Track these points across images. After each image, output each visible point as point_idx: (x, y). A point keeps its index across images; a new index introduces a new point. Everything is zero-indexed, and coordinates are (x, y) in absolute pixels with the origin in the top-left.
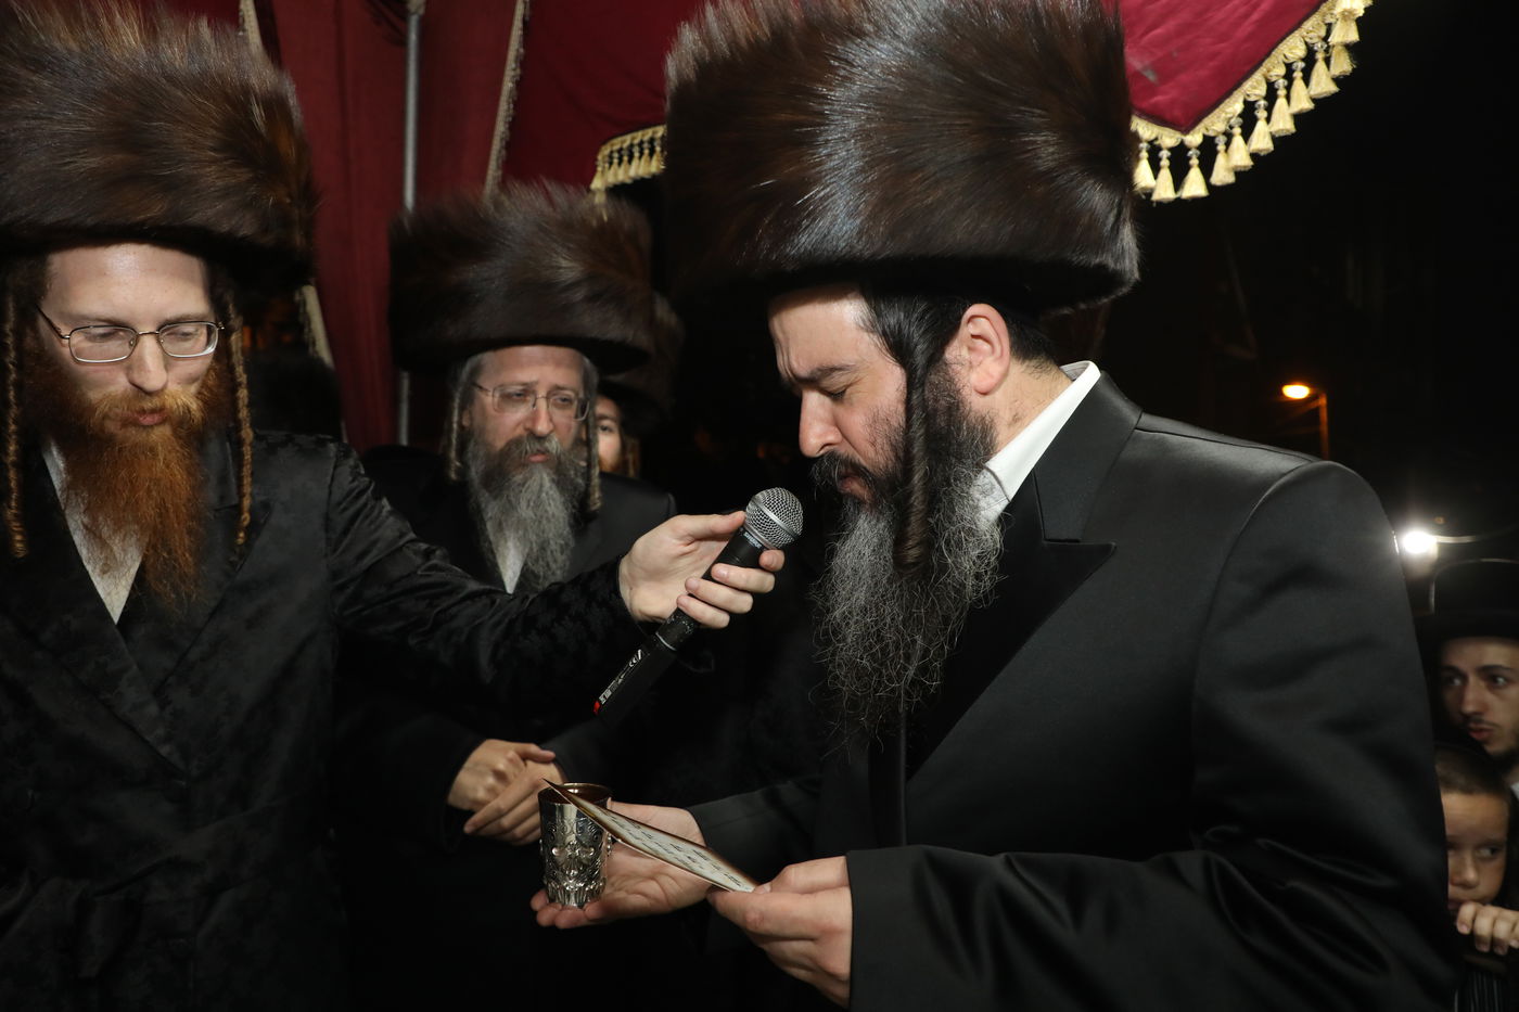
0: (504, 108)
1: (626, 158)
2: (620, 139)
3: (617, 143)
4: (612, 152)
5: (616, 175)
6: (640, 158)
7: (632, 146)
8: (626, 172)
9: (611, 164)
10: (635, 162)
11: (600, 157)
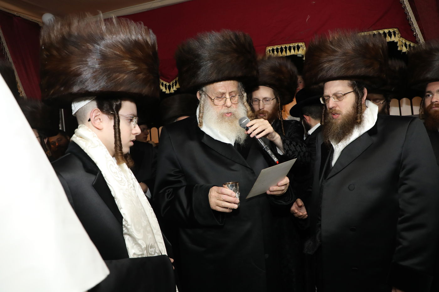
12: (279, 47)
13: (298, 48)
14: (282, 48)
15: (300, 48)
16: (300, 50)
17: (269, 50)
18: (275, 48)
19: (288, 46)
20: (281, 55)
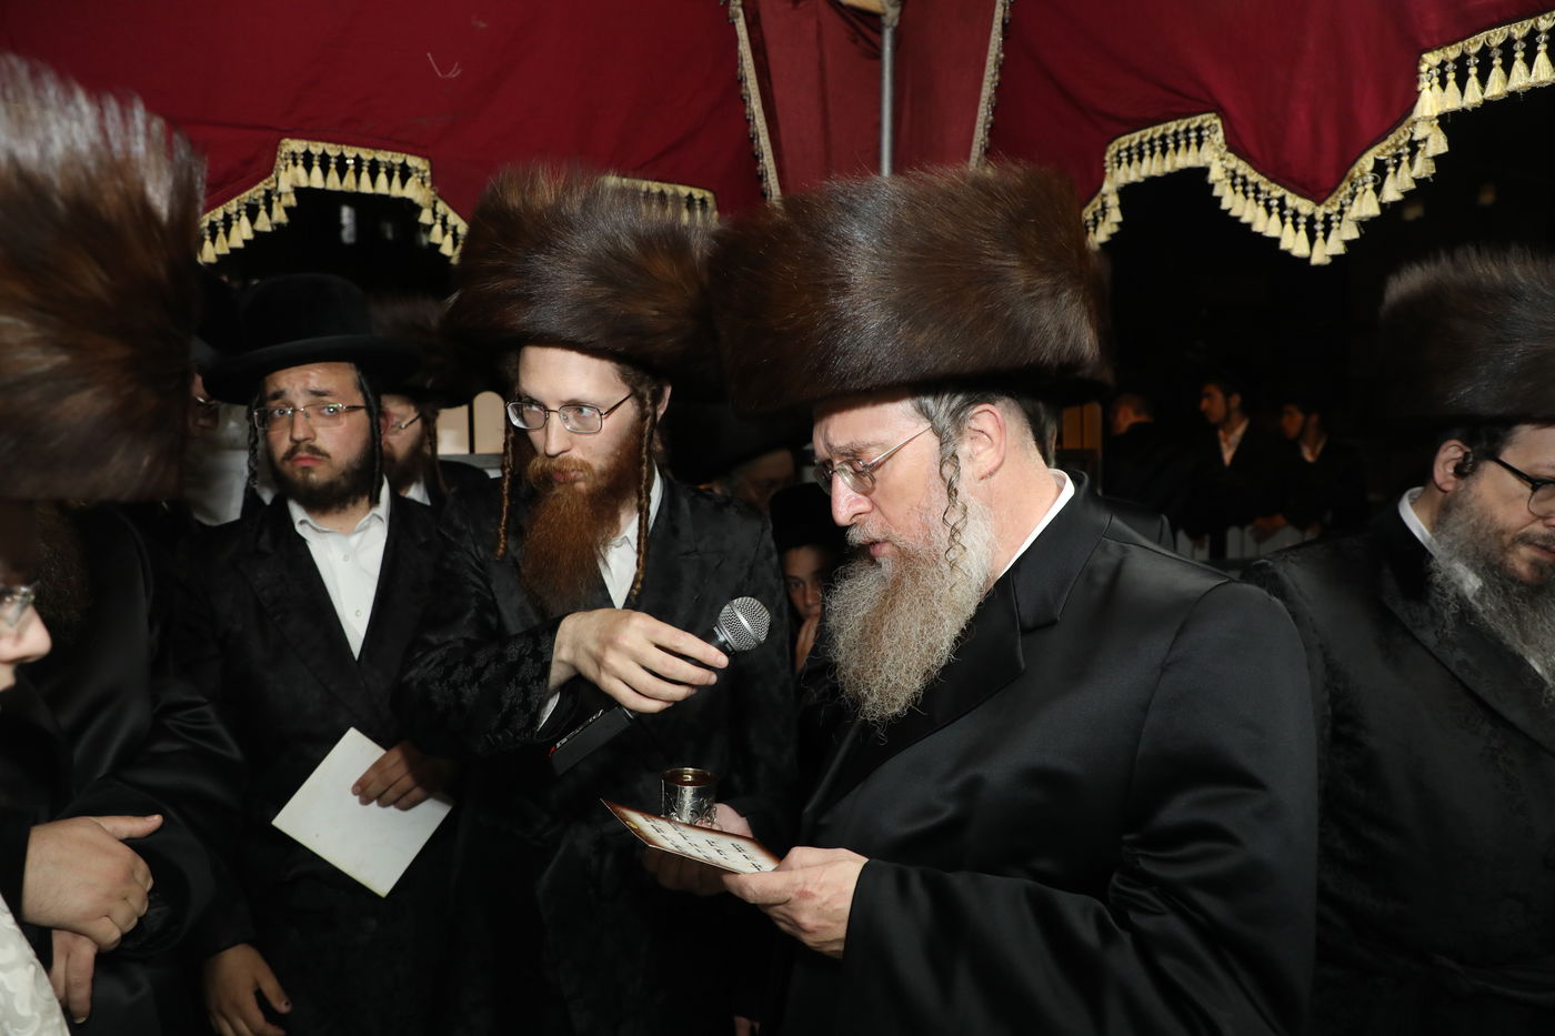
0: (984, 113)
1: (1135, 157)
2: (1127, 137)
3: (1124, 141)
4: (1119, 151)
5: (1127, 175)
6: (1152, 156)
7: (1141, 144)
8: (1138, 171)
9: (1120, 163)
10: (1146, 160)
11: (1107, 158)
12: (333, 151)
13: (405, 173)
14: (341, 159)
15: (410, 175)
16: (412, 182)
17: (293, 153)
18: (317, 148)
19: (366, 155)
20: (338, 187)
